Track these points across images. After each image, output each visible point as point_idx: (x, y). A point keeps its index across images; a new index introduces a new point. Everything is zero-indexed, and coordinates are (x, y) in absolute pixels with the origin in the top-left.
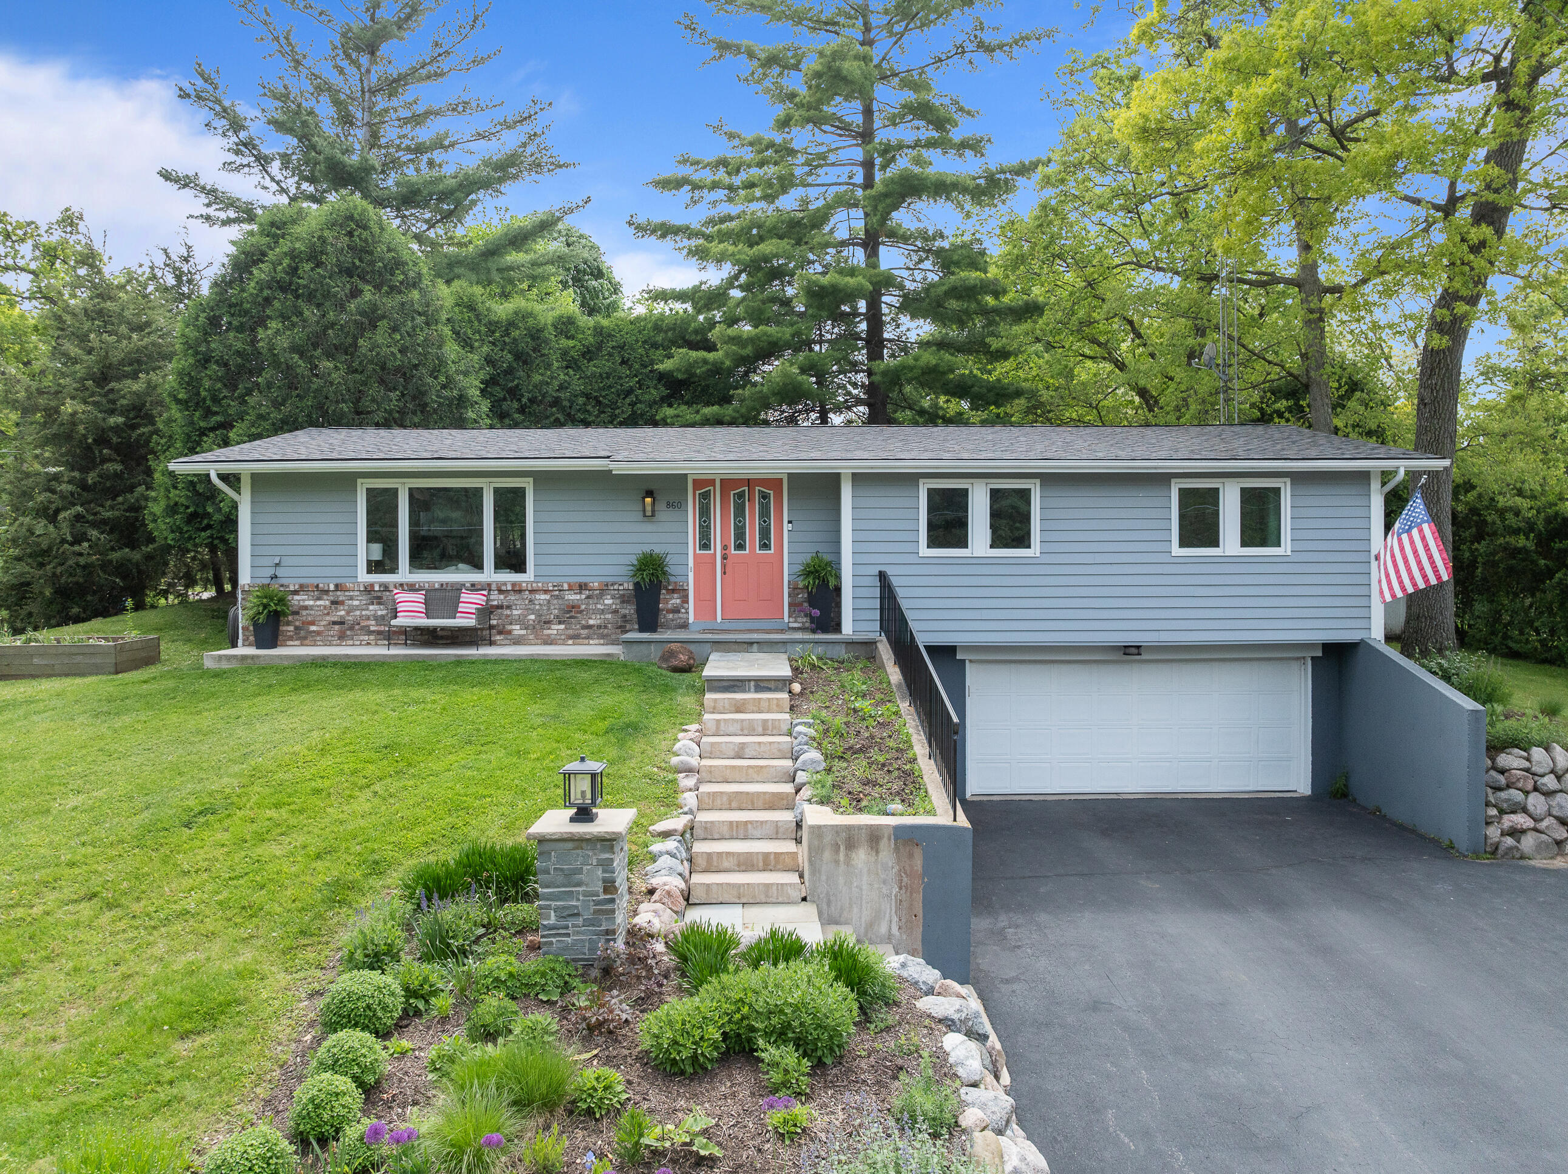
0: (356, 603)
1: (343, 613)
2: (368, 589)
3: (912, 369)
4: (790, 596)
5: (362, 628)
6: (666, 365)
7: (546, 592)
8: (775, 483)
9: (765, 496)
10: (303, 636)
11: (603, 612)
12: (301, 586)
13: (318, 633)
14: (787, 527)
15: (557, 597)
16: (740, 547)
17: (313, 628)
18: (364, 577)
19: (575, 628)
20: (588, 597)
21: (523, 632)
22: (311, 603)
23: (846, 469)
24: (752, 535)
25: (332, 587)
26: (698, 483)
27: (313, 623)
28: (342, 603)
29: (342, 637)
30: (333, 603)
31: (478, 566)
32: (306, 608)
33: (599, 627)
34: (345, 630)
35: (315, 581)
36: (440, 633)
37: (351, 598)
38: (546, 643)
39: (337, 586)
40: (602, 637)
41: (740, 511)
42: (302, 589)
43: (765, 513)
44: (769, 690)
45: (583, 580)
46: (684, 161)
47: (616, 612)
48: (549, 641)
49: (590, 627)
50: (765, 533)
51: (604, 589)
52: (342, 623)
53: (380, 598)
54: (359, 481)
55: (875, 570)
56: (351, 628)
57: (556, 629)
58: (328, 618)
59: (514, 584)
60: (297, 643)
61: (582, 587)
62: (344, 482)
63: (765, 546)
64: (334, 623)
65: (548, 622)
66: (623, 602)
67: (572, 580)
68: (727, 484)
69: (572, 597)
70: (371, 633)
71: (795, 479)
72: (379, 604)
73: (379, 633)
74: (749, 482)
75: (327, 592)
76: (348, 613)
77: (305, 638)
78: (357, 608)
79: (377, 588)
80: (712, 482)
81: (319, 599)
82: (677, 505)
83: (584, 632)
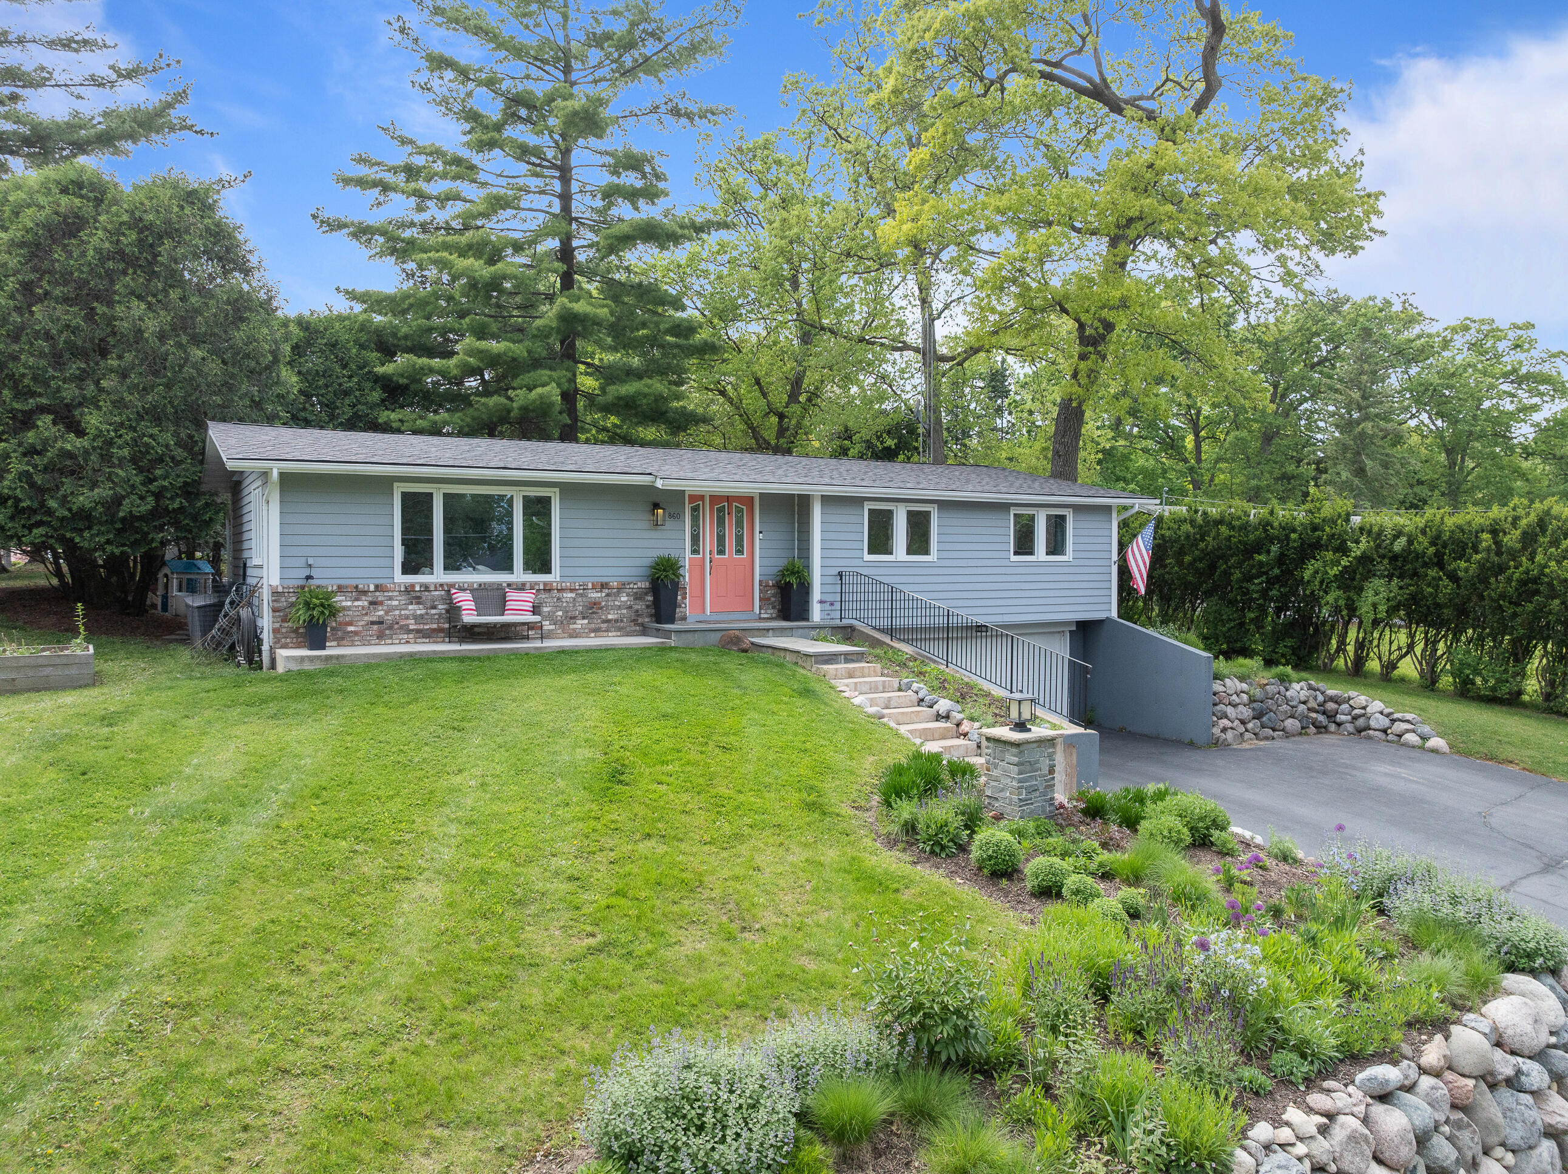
0: (395, 603)
1: (381, 613)
2: (409, 589)
3: (645, 395)
4: (761, 591)
5: (401, 628)
6: (388, 369)
7: (572, 590)
8: (748, 500)
9: (739, 511)
10: (343, 638)
11: (619, 608)
12: (339, 587)
13: (356, 633)
14: (758, 536)
15: (582, 595)
16: (721, 552)
17: (351, 628)
18: (400, 578)
19: (597, 623)
20: (608, 595)
21: (552, 627)
22: (349, 603)
23: (816, 490)
24: (730, 543)
25: (372, 588)
26: (694, 498)
27: (351, 624)
28: (381, 603)
29: (381, 636)
30: (371, 603)
31: (509, 568)
32: (344, 608)
33: (616, 621)
34: (383, 629)
35: (354, 582)
36: (476, 630)
37: (391, 598)
38: (571, 636)
39: (377, 587)
40: (620, 629)
41: (721, 522)
42: (341, 589)
43: (739, 524)
44: (853, 661)
45: (605, 580)
46: (361, 160)
47: (630, 607)
48: (574, 635)
49: (608, 621)
50: (739, 540)
51: (620, 589)
52: (381, 623)
53: (419, 598)
54: (396, 485)
55: (835, 571)
56: (391, 628)
57: (581, 623)
58: (366, 618)
59: (545, 584)
60: (334, 643)
61: (604, 586)
62: (380, 485)
63: (740, 551)
64: (373, 623)
65: (574, 618)
66: (636, 599)
67: (595, 580)
68: (715, 499)
69: (594, 595)
70: (410, 631)
71: (765, 497)
72: (418, 603)
73: (418, 631)
74: (728, 498)
75: (365, 593)
76: (387, 613)
77: (343, 639)
78: (395, 608)
79: (417, 588)
80: (702, 498)
81: (357, 599)
82: (677, 516)
83: (604, 626)
